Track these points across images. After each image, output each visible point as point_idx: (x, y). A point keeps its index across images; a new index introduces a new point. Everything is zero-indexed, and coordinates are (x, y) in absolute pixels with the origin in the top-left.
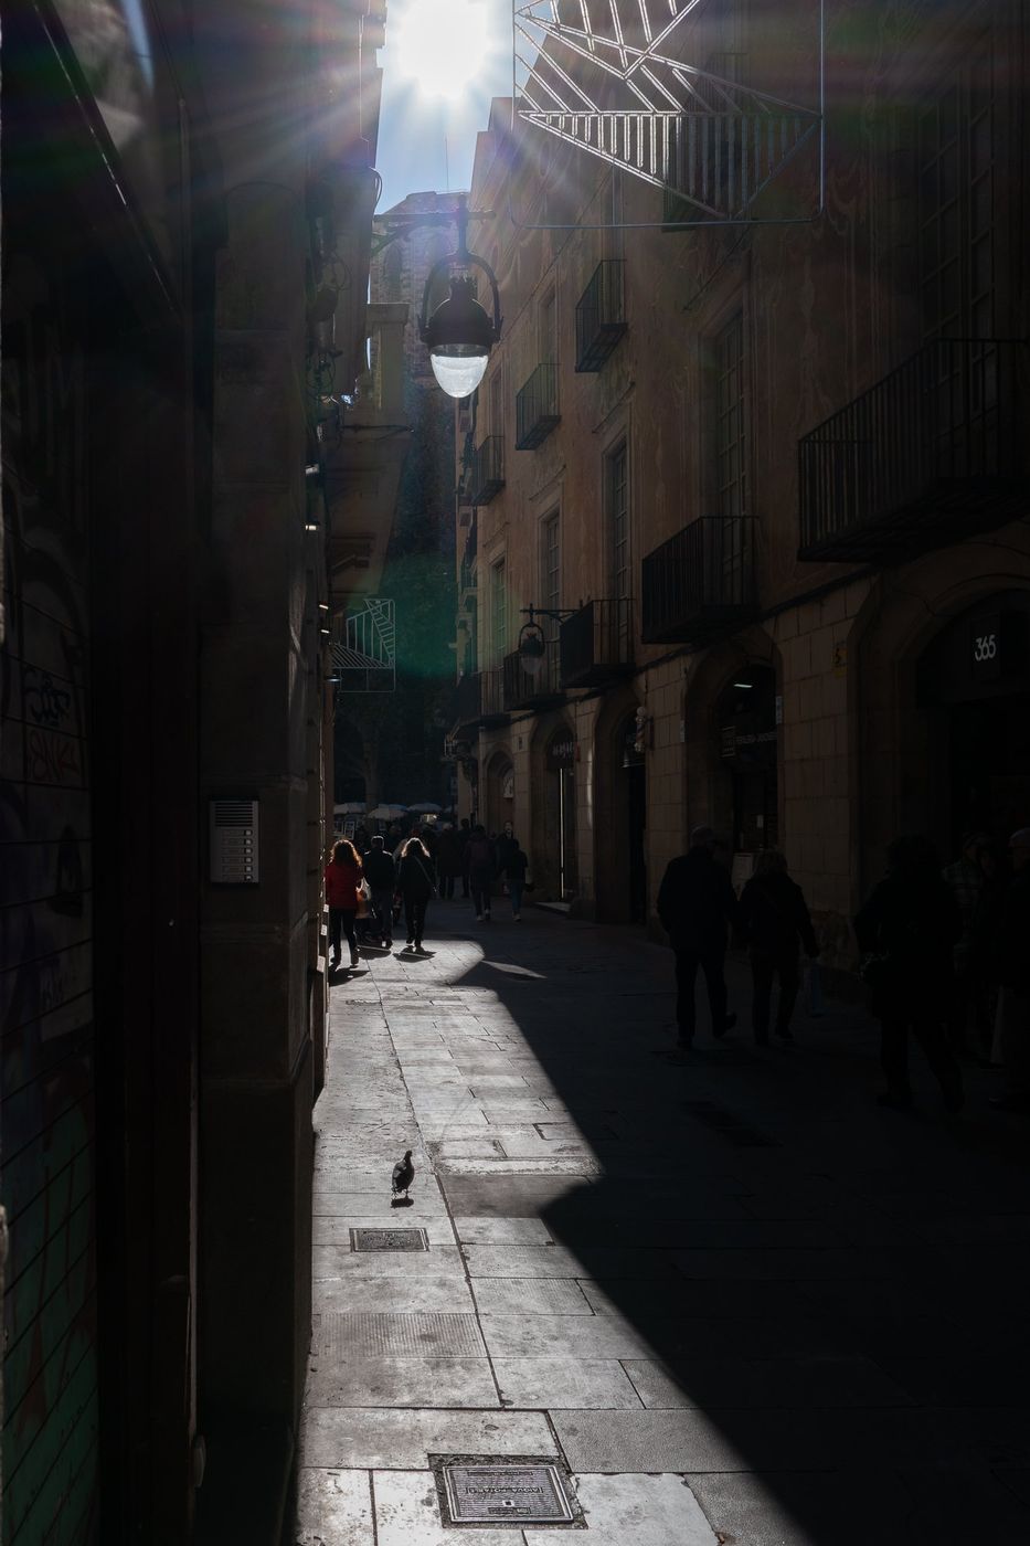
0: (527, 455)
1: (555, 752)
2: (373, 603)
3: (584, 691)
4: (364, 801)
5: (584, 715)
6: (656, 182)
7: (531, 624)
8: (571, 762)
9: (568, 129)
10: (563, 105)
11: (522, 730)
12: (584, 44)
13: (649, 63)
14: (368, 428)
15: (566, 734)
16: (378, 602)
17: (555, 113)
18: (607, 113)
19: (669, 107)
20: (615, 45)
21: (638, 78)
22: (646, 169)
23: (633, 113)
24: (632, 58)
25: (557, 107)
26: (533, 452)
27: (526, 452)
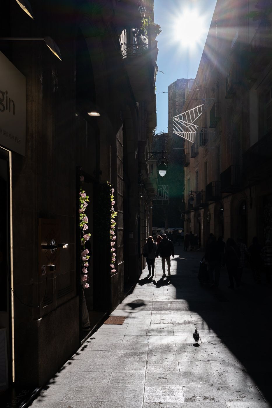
0: (193, 159)
1: (198, 219)
2: (164, 186)
3: (202, 207)
4: (164, 227)
5: (202, 211)
6: (193, 142)
7: (191, 194)
8: (200, 220)
9: (180, 134)
10: (179, 131)
11: (192, 214)
12: (182, 122)
13: (191, 125)
14: (151, 178)
15: (199, 215)
16: (165, 186)
17: (178, 132)
18: (186, 132)
19: (194, 131)
20: (187, 123)
21: (190, 127)
22: (191, 140)
23: (189, 132)
24: (189, 124)
25: (178, 131)
26: (194, 158)
27: (193, 158)
